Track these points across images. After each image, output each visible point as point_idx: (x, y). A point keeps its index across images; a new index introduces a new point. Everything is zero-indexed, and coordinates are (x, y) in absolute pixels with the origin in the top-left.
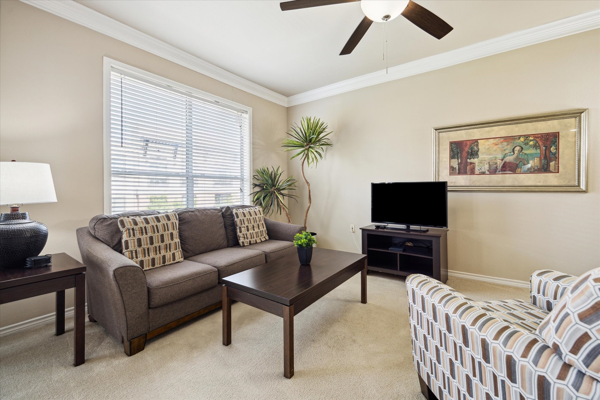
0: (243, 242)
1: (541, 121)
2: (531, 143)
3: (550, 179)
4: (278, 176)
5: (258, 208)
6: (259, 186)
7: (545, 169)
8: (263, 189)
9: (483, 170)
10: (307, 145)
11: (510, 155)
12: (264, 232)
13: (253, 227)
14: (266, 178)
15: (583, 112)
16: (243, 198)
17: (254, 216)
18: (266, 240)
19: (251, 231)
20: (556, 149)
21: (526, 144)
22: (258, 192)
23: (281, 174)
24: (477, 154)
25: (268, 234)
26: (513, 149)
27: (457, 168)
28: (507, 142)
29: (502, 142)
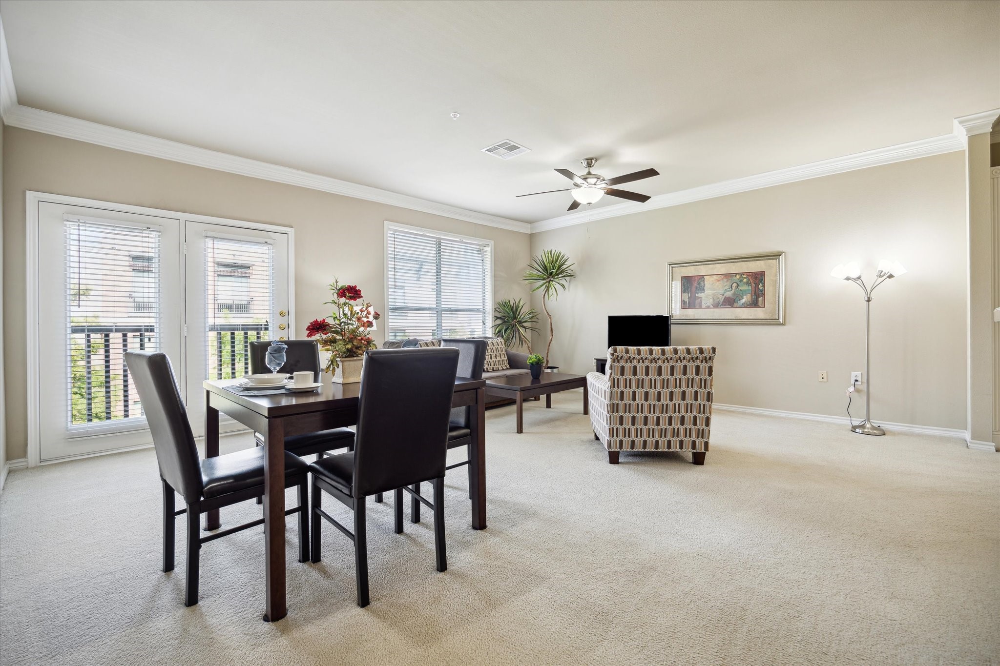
0: (487, 368)
1: (751, 261)
2: (745, 280)
3: (757, 313)
4: (519, 309)
5: (500, 339)
6: (500, 318)
7: (754, 304)
8: (505, 322)
9: (708, 304)
10: (549, 277)
11: (729, 291)
12: (505, 362)
13: (496, 356)
14: (508, 310)
15: (781, 255)
16: (484, 331)
17: (496, 346)
18: (507, 369)
19: (494, 359)
20: (763, 286)
21: (741, 281)
22: (499, 325)
23: (522, 307)
24: (704, 290)
25: (509, 363)
26: (732, 285)
27: (688, 302)
28: (727, 278)
29: (723, 279)
